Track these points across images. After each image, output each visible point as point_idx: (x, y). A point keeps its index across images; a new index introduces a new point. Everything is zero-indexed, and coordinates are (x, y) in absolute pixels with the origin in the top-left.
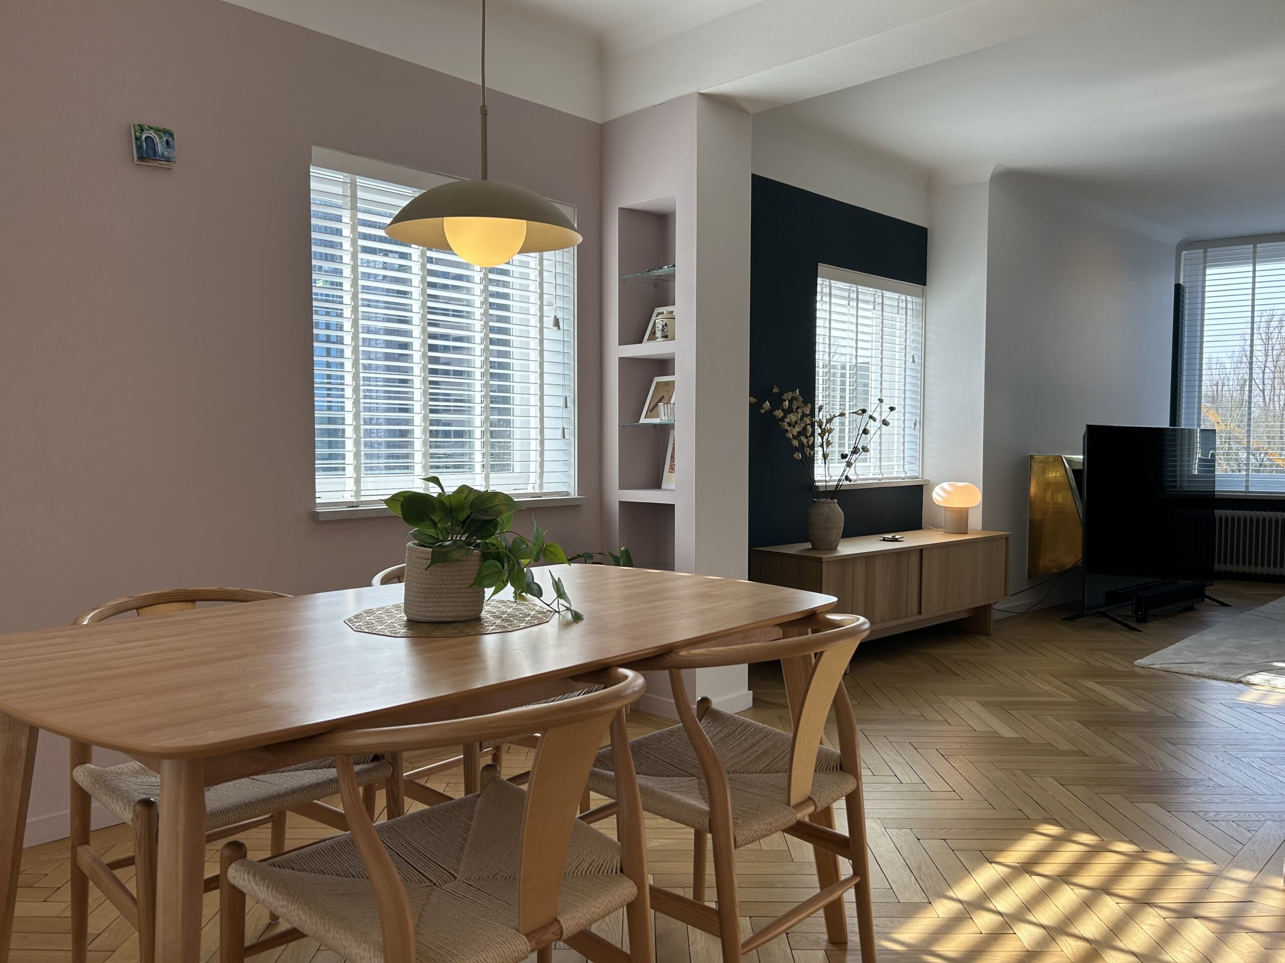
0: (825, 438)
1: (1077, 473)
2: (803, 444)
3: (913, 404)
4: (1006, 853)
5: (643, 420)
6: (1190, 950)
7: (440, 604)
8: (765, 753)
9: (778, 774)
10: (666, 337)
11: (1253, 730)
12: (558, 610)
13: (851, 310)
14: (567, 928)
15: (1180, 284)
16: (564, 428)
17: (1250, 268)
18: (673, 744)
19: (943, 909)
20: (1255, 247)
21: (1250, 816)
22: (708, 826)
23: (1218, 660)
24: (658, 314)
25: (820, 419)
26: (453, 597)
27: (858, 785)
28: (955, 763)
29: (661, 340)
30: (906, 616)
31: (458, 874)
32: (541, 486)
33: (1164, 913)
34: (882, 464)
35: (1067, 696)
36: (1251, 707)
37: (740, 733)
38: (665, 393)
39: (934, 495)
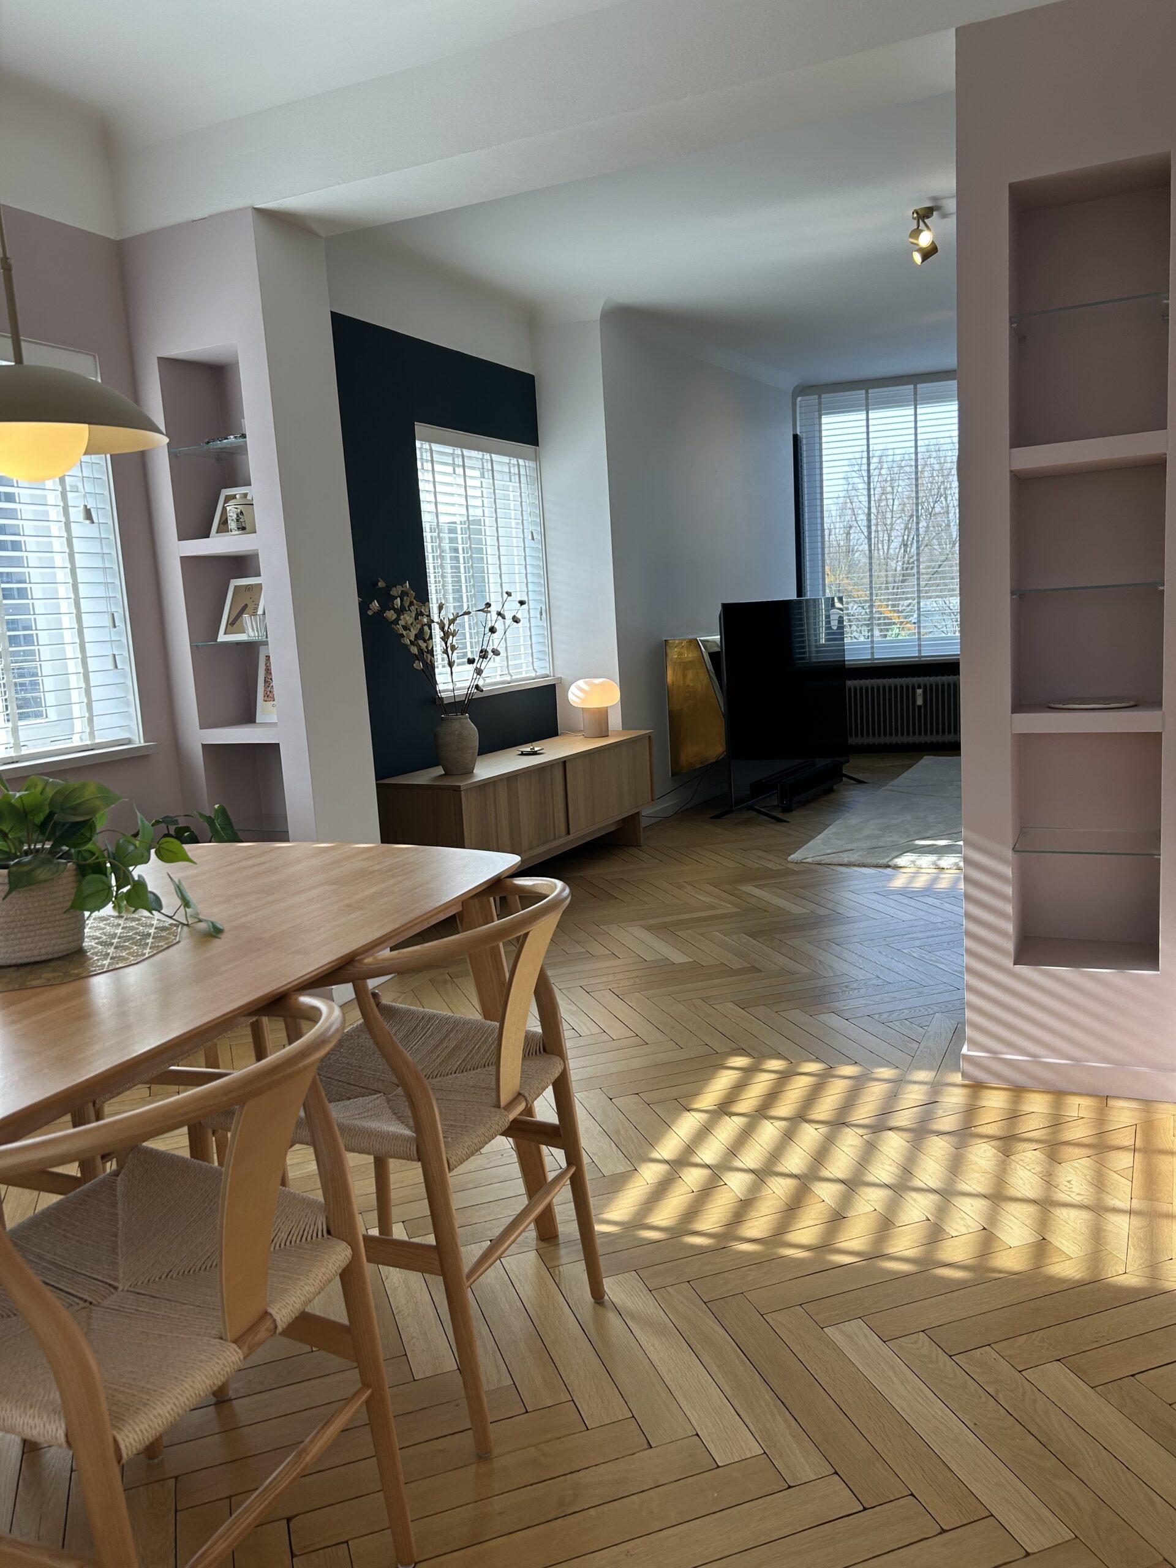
0: (449, 642)
1: (714, 656)
2: (422, 650)
3: (537, 590)
4: (701, 1097)
5: (222, 638)
6: (890, 1165)
7: (28, 939)
8: (457, 1048)
9: (477, 1071)
10: (244, 529)
11: (908, 917)
12: (186, 923)
13: (457, 478)
14: (281, 1320)
15: (797, 435)
16: (114, 655)
17: (864, 416)
18: (344, 1057)
19: (650, 1174)
20: (867, 392)
21: (920, 1011)
22: (415, 1153)
23: (866, 845)
24: (228, 498)
25: (441, 620)
26: (45, 928)
27: (565, 1069)
28: (631, 1002)
29: (237, 532)
30: (555, 839)
31: (118, 1282)
32: (92, 734)
33: (861, 1131)
34: (510, 663)
35: (728, 905)
36: (905, 892)
37: (423, 1029)
38: (248, 601)
39: (571, 697)
